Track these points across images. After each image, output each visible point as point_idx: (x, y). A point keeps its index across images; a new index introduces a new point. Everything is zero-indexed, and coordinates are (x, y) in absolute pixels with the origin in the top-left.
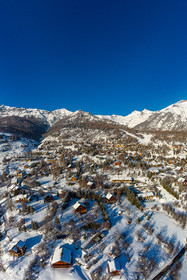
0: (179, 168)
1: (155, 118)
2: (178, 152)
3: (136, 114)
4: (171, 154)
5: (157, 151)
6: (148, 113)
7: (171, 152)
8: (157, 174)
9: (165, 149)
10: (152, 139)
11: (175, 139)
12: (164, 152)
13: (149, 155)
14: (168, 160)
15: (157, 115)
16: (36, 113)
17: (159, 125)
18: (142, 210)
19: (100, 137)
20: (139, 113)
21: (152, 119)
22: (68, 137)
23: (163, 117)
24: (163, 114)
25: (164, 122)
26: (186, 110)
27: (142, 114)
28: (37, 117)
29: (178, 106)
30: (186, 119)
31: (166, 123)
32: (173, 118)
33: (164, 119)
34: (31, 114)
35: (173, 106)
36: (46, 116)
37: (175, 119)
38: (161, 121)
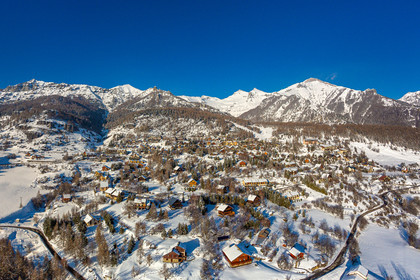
0: (318, 165)
1: (271, 104)
2: (313, 149)
4: (304, 152)
5: (286, 149)
6: (260, 96)
7: (305, 149)
8: (296, 173)
9: (296, 146)
10: (274, 134)
11: (305, 133)
13: (276, 154)
14: (303, 159)
15: (275, 99)
16: (85, 91)
17: (278, 115)
18: (293, 210)
19: (197, 130)
20: (246, 94)
21: (267, 104)
22: (148, 128)
23: (284, 102)
24: (284, 98)
25: (286, 110)
26: (316, 93)
27: (251, 95)
28: (87, 97)
29: (305, 87)
30: (319, 106)
31: (289, 111)
32: (298, 105)
33: (286, 106)
34: (78, 92)
35: (299, 86)
36: (101, 95)
37: (302, 105)
38: (281, 108)
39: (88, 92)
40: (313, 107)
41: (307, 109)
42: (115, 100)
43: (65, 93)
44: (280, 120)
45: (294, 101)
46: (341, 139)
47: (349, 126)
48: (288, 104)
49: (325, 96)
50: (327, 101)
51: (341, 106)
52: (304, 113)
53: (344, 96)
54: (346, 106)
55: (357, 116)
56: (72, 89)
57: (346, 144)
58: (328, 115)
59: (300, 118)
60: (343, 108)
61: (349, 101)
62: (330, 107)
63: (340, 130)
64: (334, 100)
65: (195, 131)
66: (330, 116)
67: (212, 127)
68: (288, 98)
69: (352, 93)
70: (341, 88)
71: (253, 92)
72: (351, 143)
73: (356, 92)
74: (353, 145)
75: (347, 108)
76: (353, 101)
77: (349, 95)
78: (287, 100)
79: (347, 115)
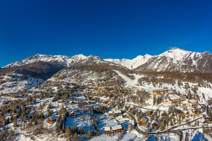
1: (152, 61)
3: (139, 57)
6: (148, 57)
15: (155, 58)
16: (59, 58)
17: (155, 67)
20: (142, 57)
21: (150, 61)
23: (159, 60)
24: (159, 58)
25: (160, 64)
26: (177, 55)
27: (144, 57)
28: (59, 61)
29: (172, 52)
30: (178, 61)
31: (161, 65)
32: (166, 61)
33: (159, 62)
34: (56, 59)
35: (168, 52)
36: (67, 60)
37: (168, 61)
38: (157, 63)
39: (61, 59)
40: (175, 62)
41: (171, 64)
42: (72, 62)
43: (50, 60)
44: (156, 70)
45: (165, 58)
47: (195, 73)
48: (161, 61)
49: (182, 56)
50: (183, 59)
51: (191, 61)
52: (169, 65)
53: (192, 56)
54: (193, 61)
55: (200, 67)
56: (53, 58)
58: (183, 66)
59: (167, 69)
60: (192, 63)
61: (195, 58)
62: (184, 62)
63: (190, 77)
64: (187, 58)
66: (185, 67)
68: (161, 57)
69: (197, 54)
70: (190, 52)
71: (145, 56)
73: (199, 53)
76: (197, 58)
77: (195, 55)
78: (161, 59)
79: (194, 66)
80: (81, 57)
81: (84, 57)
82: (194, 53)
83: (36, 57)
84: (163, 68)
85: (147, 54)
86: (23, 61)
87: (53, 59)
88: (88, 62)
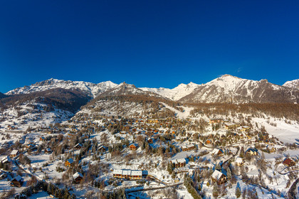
1: (200, 91)
2: (217, 127)
3: (182, 86)
4: (209, 131)
5: (194, 127)
6: (193, 86)
7: (210, 128)
9: (203, 124)
10: (192, 113)
11: (215, 112)
12: (202, 129)
13: (183, 133)
14: (205, 138)
15: (202, 88)
16: (81, 85)
17: (203, 98)
19: (135, 110)
21: (197, 91)
22: (101, 109)
24: (207, 87)
25: (209, 94)
26: (229, 83)
27: (188, 86)
28: (82, 89)
29: (222, 80)
30: (230, 91)
31: (211, 96)
32: (216, 91)
33: (208, 92)
34: (77, 86)
35: (218, 80)
36: (91, 88)
37: (219, 91)
38: (205, 94)
39: (84, 86)
40: (226, 92)
41: (222, 94)
42: (99, 91)
43: (69, 87)
44: (204, 101)
45: (214, 88)
46: (244, 115)
47: (250, 104)
48: (210, 91)
49: (235, 85)
50: (236, 88)
51: (245, 91)
52: (220, 96)
53: (247, 84)
54: (248, 91)
55: (256, 97)
56: (73, 84)
57: (249, 120)
58: (235, 97)
59: (218, 100)
60: (247, 93)
61: (250, 88)
62: (238, 92)
63: (244, 108)
64: (240, 87)
65: (133, 111)
66: (238, 98)
67: (147, 108)
68: (210, 87)
69: (252, 83)
70: (244, 80)
71: (190, 84)
72: (252, 118)
73: (255, 82)
74: (255, 120)
75: (249, 92)
76: (252, 87)
77: (250, 84)
78: (209, 88)
79: (249, 97)
80: (110, 84)
81: (114, 84)
82: (249, 81)
83: (50, 83)
84: (213, 99)
85: (191, 83)
86: (32, 87)
87: (73, 86)
88: (121, 91)
